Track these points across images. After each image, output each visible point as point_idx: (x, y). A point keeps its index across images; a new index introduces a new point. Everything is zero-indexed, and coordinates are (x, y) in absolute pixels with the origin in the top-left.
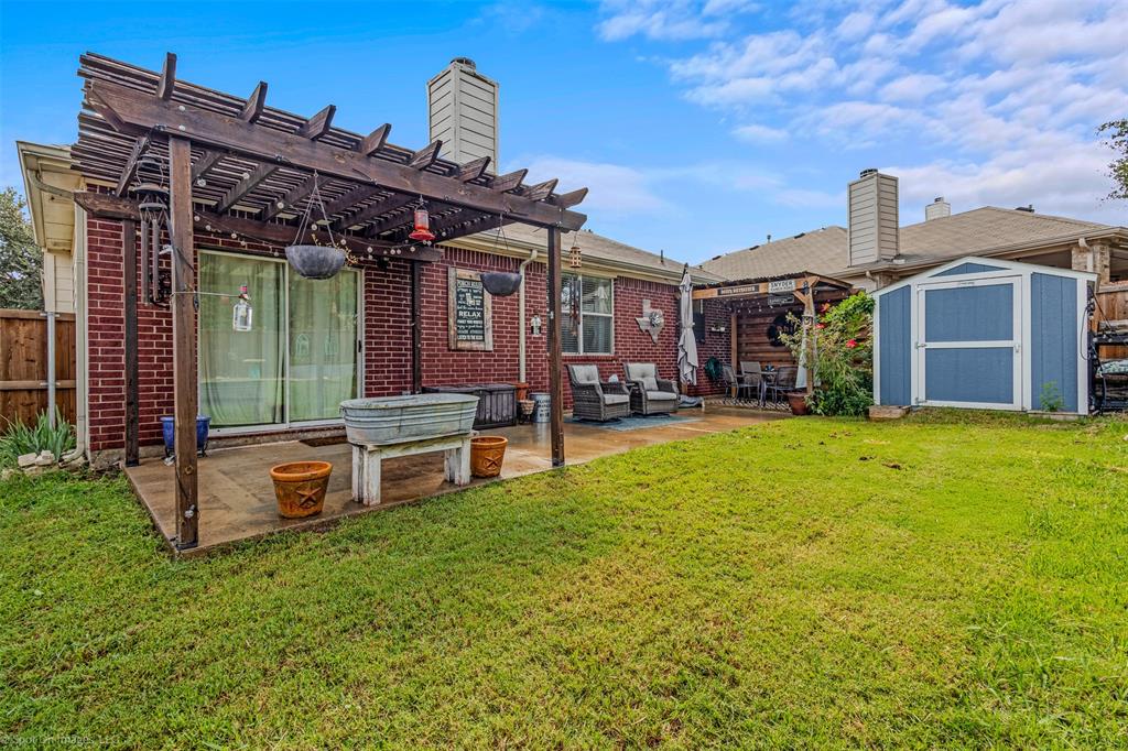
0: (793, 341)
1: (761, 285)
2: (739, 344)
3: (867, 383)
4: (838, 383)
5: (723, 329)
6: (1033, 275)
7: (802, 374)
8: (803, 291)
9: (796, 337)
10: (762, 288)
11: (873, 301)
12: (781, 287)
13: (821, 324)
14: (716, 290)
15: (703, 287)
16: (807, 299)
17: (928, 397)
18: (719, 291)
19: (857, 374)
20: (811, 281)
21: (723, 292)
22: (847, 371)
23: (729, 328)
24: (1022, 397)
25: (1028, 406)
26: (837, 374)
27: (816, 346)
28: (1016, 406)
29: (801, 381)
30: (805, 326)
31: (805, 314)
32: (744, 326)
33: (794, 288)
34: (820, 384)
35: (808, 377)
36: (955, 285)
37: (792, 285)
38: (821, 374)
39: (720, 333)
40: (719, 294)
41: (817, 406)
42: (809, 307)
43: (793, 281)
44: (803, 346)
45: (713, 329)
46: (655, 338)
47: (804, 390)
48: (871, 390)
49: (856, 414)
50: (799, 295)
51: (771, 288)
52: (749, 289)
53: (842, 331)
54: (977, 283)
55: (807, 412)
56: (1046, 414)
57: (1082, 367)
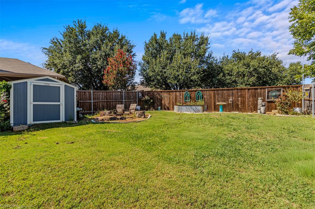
6: (65, 85)
11: (11, 85)
17: (34, 121)
24: (62, 118)
25: (64, 121)
28: (61, 121)
56: (71, 122)
57: (75, 109)
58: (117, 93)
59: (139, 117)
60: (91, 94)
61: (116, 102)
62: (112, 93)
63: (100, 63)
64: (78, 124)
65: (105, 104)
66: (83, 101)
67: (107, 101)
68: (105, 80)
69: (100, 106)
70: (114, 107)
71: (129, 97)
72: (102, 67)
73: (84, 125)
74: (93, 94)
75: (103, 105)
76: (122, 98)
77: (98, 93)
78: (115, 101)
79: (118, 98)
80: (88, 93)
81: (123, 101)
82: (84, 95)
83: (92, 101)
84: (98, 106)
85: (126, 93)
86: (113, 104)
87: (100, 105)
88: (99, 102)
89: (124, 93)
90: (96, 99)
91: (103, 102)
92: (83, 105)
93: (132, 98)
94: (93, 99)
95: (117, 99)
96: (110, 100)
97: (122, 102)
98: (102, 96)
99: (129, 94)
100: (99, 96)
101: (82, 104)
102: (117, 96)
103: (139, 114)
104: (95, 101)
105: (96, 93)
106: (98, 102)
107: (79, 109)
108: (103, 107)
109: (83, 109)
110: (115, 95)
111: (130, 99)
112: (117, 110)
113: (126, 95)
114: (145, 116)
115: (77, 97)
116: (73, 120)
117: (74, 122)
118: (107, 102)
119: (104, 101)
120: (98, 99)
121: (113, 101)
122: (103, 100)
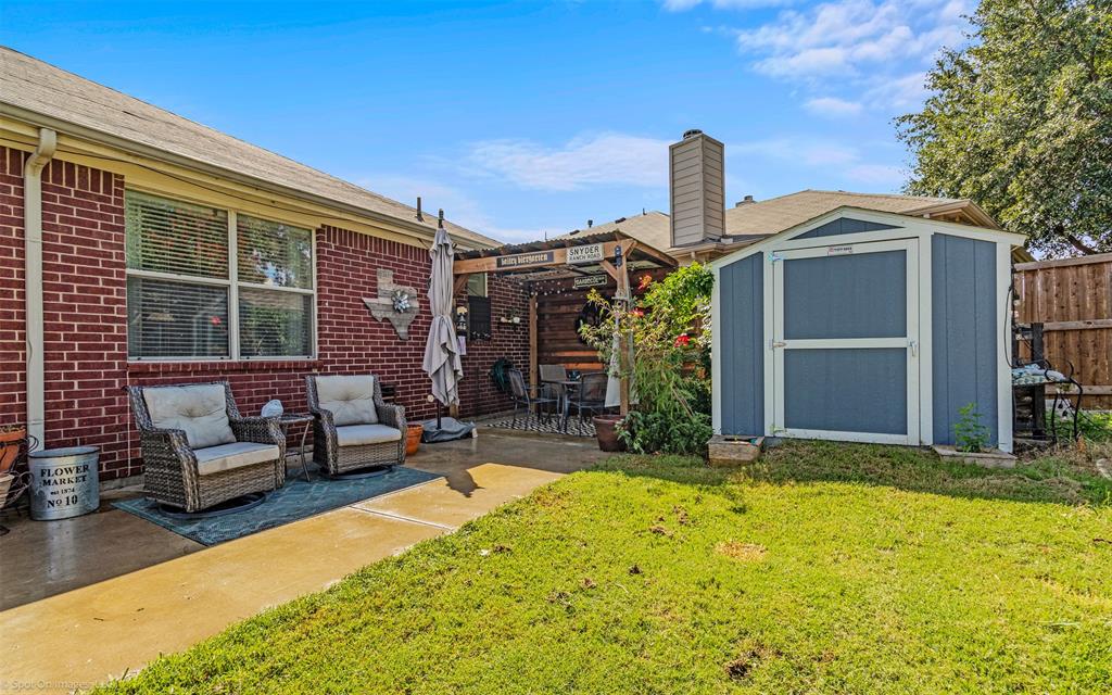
0: (599, 335)
1: (556, 252)
2: (540, 341)
3: (703, 403)
4: (662, 403)
5: (517, 320)
6: (936, 237)
7: (613, 386)
8: (613, 261)
9: (603, 329)
10: (558, 257)
11: (711, 275)
12: (584, 255)
13: (640, 309)
14: (494, 259)
15: (475, 255)
16: (620, 274)
17: (787, 425)
18: (499, 261)
19: (690, 388)
20: (625, 246)
21: (504, 262)
22: (677, 385)
23: (525, 320)
24: (920, 425)
25: (929, 441)
26: (661, 388)
27: (631, 346)
28: (911, 438)
29: (611, 399)
30: (617, 312)
31: (618, 296)
32: (547, 317)
33: (601, 257)
34: (637, 401)
35: (622, 393)
36: (824, 253)
37: (598, 252)
38: (640, 389)
39: (515, 325)
40: (499, 265)
41: (633, 436)
42: (622, 286)
43: (600, 246)
44: (615, 345)
45: (503, 320)
46: (402, 331)
47: (616, 410)
48: (708, 411)
49: (690, 450)
50: (608, 267)
51: (571, 256)
52: (540, 258)
53: (668, 321)
54: (857, 250)
55: (621, 447)
56: (970, 458)
57: (1005, 376)
64: (1010, 482)
66: (1081, 325)
73: (1063, 500)
82: (1088, 283)
92: (1080, 345)
101: (1071, 339)
107: (1032, 374)
115: (1015, 297)
117: (991, 464)
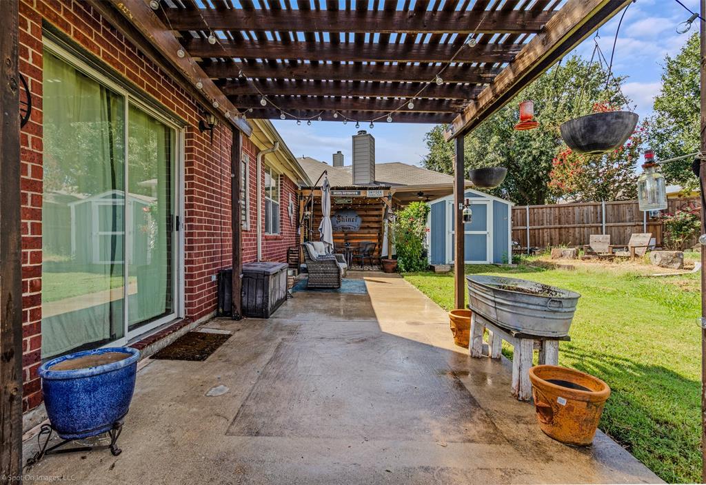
1: (362, 192)
7: (386, 248)
8: (388, 198)
10: (362, 194)
12: (375, 194)
16: (390, 203)
24: (490, 259)
25: (492, 262)
28: (487, 262)
29: (385, 252)
31: (391, 212)
33: (383, 196)
35: (389, 250)
40: (332, 194)
42: (391, 208)
43: (382, 191)
47: (387, 257)
50: (385, 200)
51: (369, 194)
57: (510, 243)
58: (585, 208)
59: (663, 267)
60: (526, 213)
61: (584, 227)
62: (573, 209)
63: (538, 144)
64: (514, 270)
65: (555, 234)
67: (559, 226)
68: (554, 181)
69: (543, 237)
70: (576, 239)
71: (618, 215)
72: (542, 153)
74: (530, 213)
75: (551, 236)
76: (599, 219)
77: (540, 211)
78: (580, 227)
79: (588, 218)
80: (519, 211)
81: (602, 226)
83: (528, 227)
84: (539, 237)
85: (610, 207)
86: (574, 234)
87: (545, 234)
88: (543, 229)
89: (606, 207)
90: (536, 223)
91: (550, 229)
93: (628, 217)
94: (530, 223)
95: (585, 221)
96: (567, 225)
97: (599, 229)
98: (548, 215)
99: (618, 210)
100: (543, 216)
102: (585, 215)
103: (664, 259)
104: (534, 227)
105: (536, 210)
106: (539, 229)
108: (551, 239)
109: (519, 243)
110: (580, 213)
111: (623, 222)
112: (593, 248)
113: (610, 211)
114: (682, 263)
116: (506, 262)
118: (560, 228)
119: (552, 226)
120: (541, 223)
121: (574, 228)
122: (550, 224)
